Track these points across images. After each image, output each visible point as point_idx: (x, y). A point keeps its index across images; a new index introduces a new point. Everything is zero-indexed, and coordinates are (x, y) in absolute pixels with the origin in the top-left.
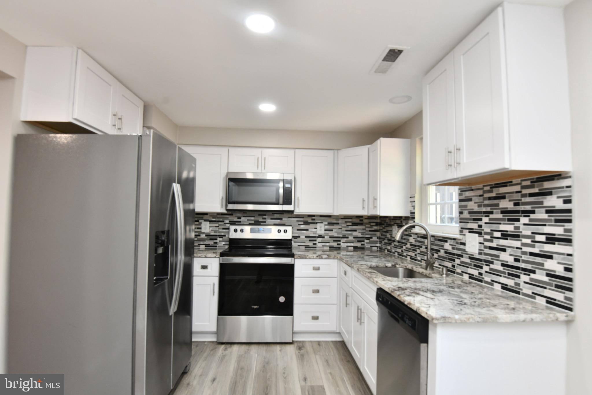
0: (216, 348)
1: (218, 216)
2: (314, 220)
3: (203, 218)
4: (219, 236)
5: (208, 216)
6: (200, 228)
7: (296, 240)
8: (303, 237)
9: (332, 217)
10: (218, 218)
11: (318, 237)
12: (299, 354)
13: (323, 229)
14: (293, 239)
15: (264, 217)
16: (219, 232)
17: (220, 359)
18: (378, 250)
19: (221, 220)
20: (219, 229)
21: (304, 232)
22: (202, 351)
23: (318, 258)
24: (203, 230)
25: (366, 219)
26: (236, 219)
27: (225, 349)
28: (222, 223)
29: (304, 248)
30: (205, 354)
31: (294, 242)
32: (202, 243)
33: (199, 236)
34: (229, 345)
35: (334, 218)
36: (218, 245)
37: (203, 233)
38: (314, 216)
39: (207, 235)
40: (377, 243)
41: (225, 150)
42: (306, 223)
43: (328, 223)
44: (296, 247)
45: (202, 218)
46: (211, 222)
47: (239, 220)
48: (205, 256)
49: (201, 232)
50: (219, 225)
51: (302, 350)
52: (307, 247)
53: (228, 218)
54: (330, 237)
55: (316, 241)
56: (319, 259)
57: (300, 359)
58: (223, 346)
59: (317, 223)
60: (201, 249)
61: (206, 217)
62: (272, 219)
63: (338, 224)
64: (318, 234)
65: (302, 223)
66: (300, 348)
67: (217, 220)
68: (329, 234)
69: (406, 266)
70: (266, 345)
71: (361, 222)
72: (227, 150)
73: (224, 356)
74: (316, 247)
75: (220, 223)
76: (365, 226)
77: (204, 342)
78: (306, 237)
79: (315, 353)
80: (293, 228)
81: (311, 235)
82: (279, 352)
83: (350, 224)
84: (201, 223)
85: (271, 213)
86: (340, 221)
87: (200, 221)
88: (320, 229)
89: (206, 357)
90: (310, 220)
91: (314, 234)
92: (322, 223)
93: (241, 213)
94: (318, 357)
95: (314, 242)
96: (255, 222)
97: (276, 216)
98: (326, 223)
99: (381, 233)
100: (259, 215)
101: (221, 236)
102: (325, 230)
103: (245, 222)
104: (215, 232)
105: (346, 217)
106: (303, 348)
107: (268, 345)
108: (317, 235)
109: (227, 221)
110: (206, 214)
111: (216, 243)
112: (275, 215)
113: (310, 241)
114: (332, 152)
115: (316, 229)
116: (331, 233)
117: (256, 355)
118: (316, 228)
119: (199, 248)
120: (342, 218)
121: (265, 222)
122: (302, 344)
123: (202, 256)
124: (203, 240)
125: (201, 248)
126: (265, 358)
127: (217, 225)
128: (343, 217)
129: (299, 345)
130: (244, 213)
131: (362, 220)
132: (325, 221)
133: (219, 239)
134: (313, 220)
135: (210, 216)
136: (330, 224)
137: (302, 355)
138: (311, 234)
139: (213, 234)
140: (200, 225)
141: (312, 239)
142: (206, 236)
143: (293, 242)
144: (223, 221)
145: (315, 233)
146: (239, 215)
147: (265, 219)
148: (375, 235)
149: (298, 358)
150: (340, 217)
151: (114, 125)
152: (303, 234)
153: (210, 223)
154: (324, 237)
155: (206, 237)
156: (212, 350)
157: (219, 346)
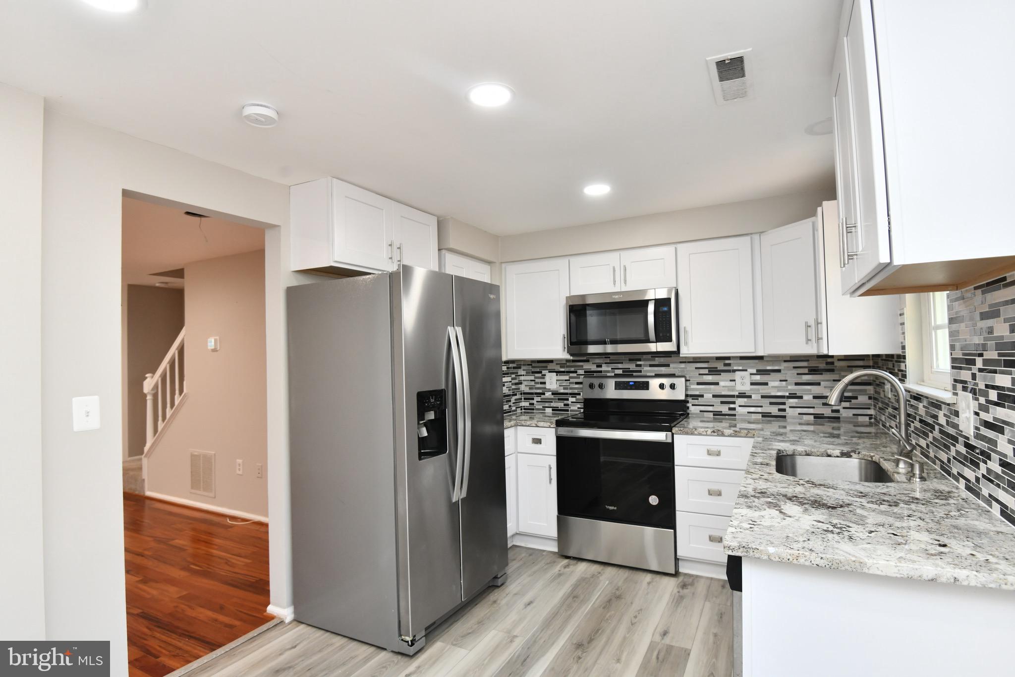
0: (554, 562)
1: (568, 364)
2: (729, 365)
3: (547, 367)
4: (571, 394)
5: (554, 364)
6: (544, 383)
7: (696, 402)
8: (708, 396)
9: (765, 359)
10: (568, 367)
11: (738, 397)
12: (677, 594)
13: (748, 382)
14: (690, 400)
15: (639, 363)
16: (571, 389)
17: (553, 577)
18: (871, 423)
19: (572, 369)
20: (570, 383)
21: (712, 387)
22: (534, 563)
23: (716, 434)
24: (548, 386)
25: (839, 360)
26: (594, 368)
27: (566, 567)
28: (575, 375)
29: (711, 415)
30: (536, 568)
31: (693, 405)
32: (547, 405)
33: (544, 394)
34: (575, 562)
35: (767, 361)
36: (570, 408)
37: (549, 390)
38: (728, 358)
39: (555, 393)
40: (869, 409)
41: (565, 261)
42: (713, 371)
43: (758, 371)
44: (696, 414)
45: (545, 368)
46: (558, 372)
47: (599, 369)
48: (536, 425)
49: (545, 388)
50: (571, 377)
51: (687, 589)
52: (717, 414)
53: (582, 366)
54: (763, 397)
55: (734, 403)
56: (718, 435)
57: (675, 601)
58: (566, 561)
59: (734, 371)
60: (546, 415)
61: (551, 366)
62: (651, 366)
63: (779, 371)
64: (737, 391)
65: (706, 371)
66: (684, 586)
67: (567, 370)
68: (761, 391)
69: (872, 457)
70: (631, 571)
71: (829, 367)
72: (568, 262)
73: (560, 575)
74: (735, 415)
75: (571, 375)
76: (840, 374)
77: (544, 551)
78: (714, 396)
79: (706, 598)
80: (686, 380)
81: (723, 393)
82: (645, 584)
83: (806, 371)
84: (545, 375)
85: (649, 356)
86: (782, 366)
87: (544, 372)
88: (742, 381)
89: (535, 572)
90: (720, 366)
91: (729, 390)
92: (746, 370)
93: (601, 358)
94: (708, 605)
95: (732, 406)
96: (623, 372)
97: (657, 361)
98: (754, 371)
99: (875, 388)
100: (630, 360)
101: (574, 395)
102: (752, 384)
103: (608, 372)
104: (564, 389)
105: (794, 359)
106: (689, 587)
107: (634, 572)
108: (737, 393)
109: (581, 372)
110: (551, 361)
111: (567, 405)
112: (656, 359)
113: (722, 403)
114: (748, 238)
115: (733, 383)
116: (764, 390)
117: (607, 582)
118: (735, 380)
119: (545, 413)
120: (785, 361)
121: (640, 371)
122: (693, 580)
123: (531, 425)
124: (549, 401)
125: (548, 413)
126: (617, 589)
127: (567, 378)
128: (789, 359)
129: (685, 580)
130: (605, 358)
131: (832, 363)
132: (752, 367)
133: (571, 399)
134: (726, 365)
135: (557, 364)
136: (760, 372)
137: (681, 598)
138: (724, 391)
139: (562, 391)
140: (544, 378)
141: (727, 399)
142: (553, 394)
143: (689, 405)
144: (576, 372)
145: (733, 389)
146: (598, 361)
147: (640, 366)
148: (863, 392)
149: (672, 600)
150: (781, 359)
151: (391, 258)
152: (708, 392)
153: (557, 375)
154: (750, 397)
155: (552, 397)
156: (548, 564)
157: (560, 560)
